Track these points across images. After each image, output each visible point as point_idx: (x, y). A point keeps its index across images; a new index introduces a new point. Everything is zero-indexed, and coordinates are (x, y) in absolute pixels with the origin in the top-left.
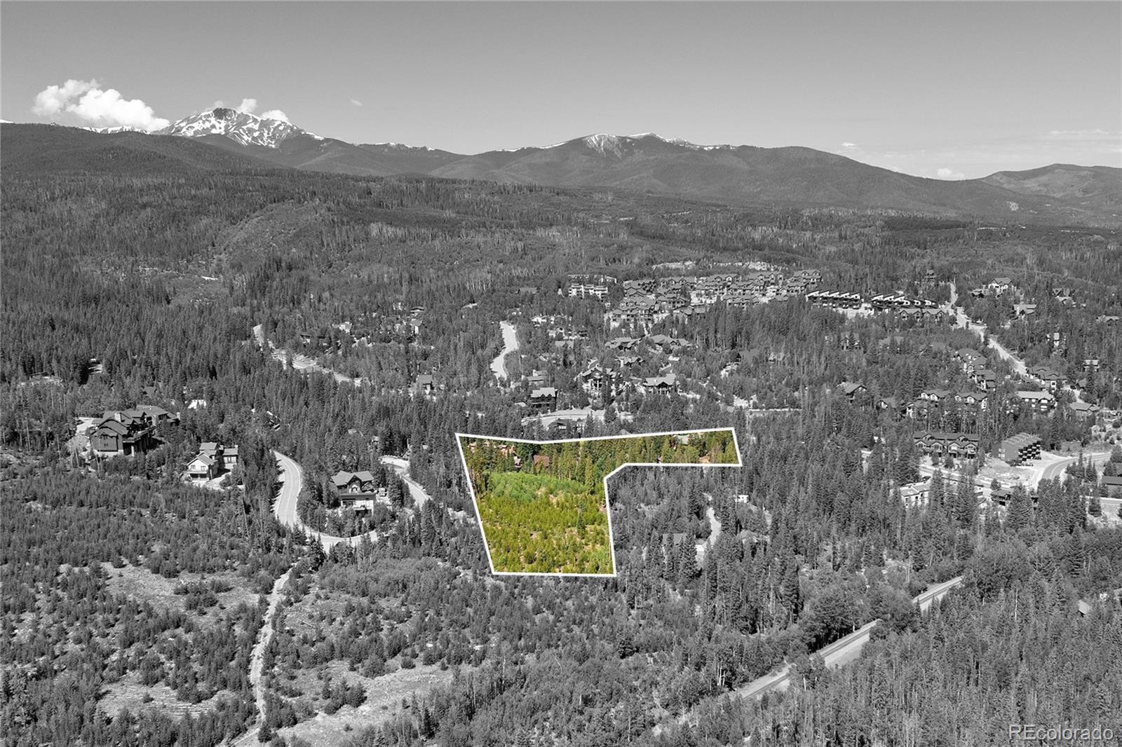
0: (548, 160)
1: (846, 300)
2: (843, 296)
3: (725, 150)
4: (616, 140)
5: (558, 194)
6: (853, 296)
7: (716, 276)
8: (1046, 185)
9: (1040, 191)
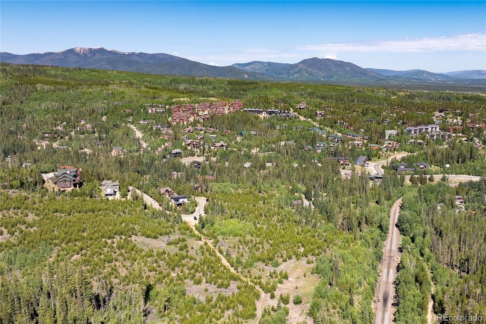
0: (59, 57)
1: (257, 111)
2: (256, 110)
3: (133, 54)
4: (88, 50)
5: (92, 71)
6: (260, 110)
7: (203, 103)
8: (253, 69)
9: (251, 71)
